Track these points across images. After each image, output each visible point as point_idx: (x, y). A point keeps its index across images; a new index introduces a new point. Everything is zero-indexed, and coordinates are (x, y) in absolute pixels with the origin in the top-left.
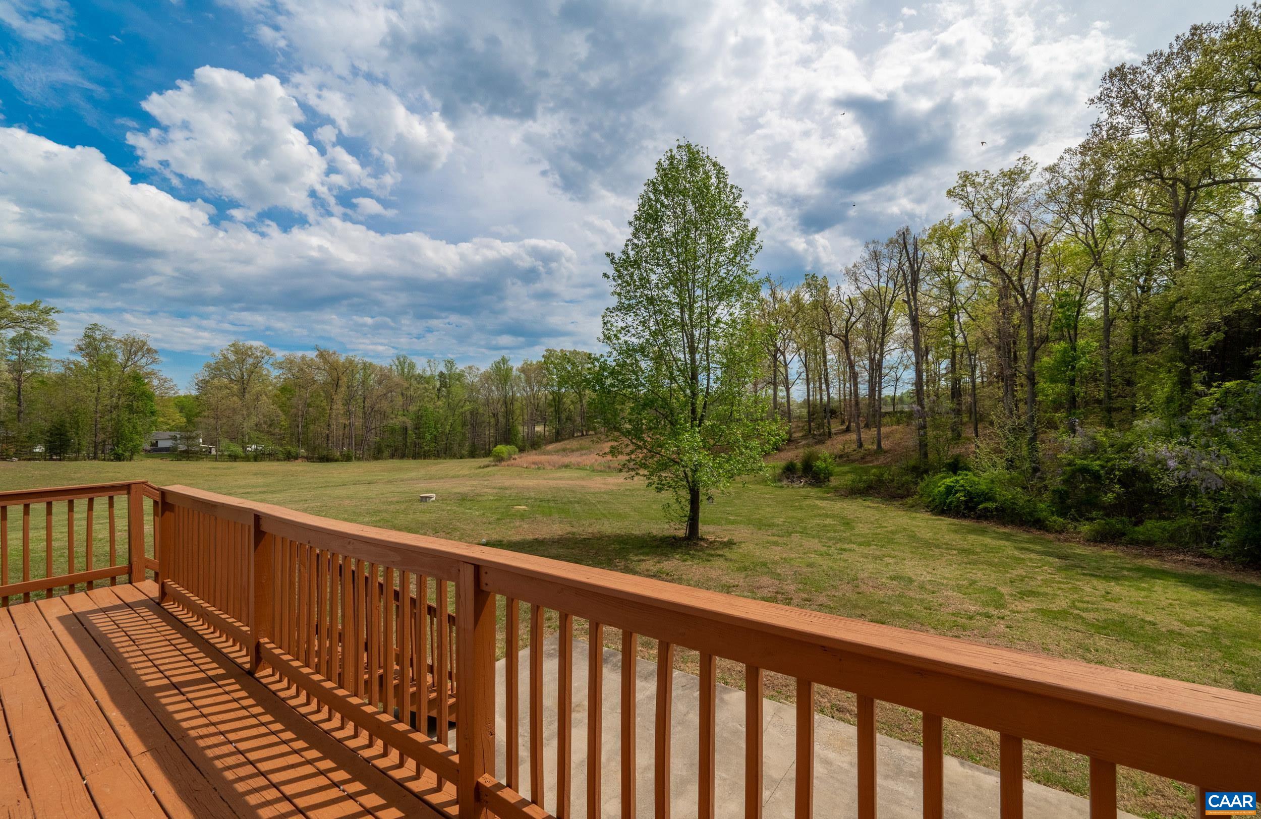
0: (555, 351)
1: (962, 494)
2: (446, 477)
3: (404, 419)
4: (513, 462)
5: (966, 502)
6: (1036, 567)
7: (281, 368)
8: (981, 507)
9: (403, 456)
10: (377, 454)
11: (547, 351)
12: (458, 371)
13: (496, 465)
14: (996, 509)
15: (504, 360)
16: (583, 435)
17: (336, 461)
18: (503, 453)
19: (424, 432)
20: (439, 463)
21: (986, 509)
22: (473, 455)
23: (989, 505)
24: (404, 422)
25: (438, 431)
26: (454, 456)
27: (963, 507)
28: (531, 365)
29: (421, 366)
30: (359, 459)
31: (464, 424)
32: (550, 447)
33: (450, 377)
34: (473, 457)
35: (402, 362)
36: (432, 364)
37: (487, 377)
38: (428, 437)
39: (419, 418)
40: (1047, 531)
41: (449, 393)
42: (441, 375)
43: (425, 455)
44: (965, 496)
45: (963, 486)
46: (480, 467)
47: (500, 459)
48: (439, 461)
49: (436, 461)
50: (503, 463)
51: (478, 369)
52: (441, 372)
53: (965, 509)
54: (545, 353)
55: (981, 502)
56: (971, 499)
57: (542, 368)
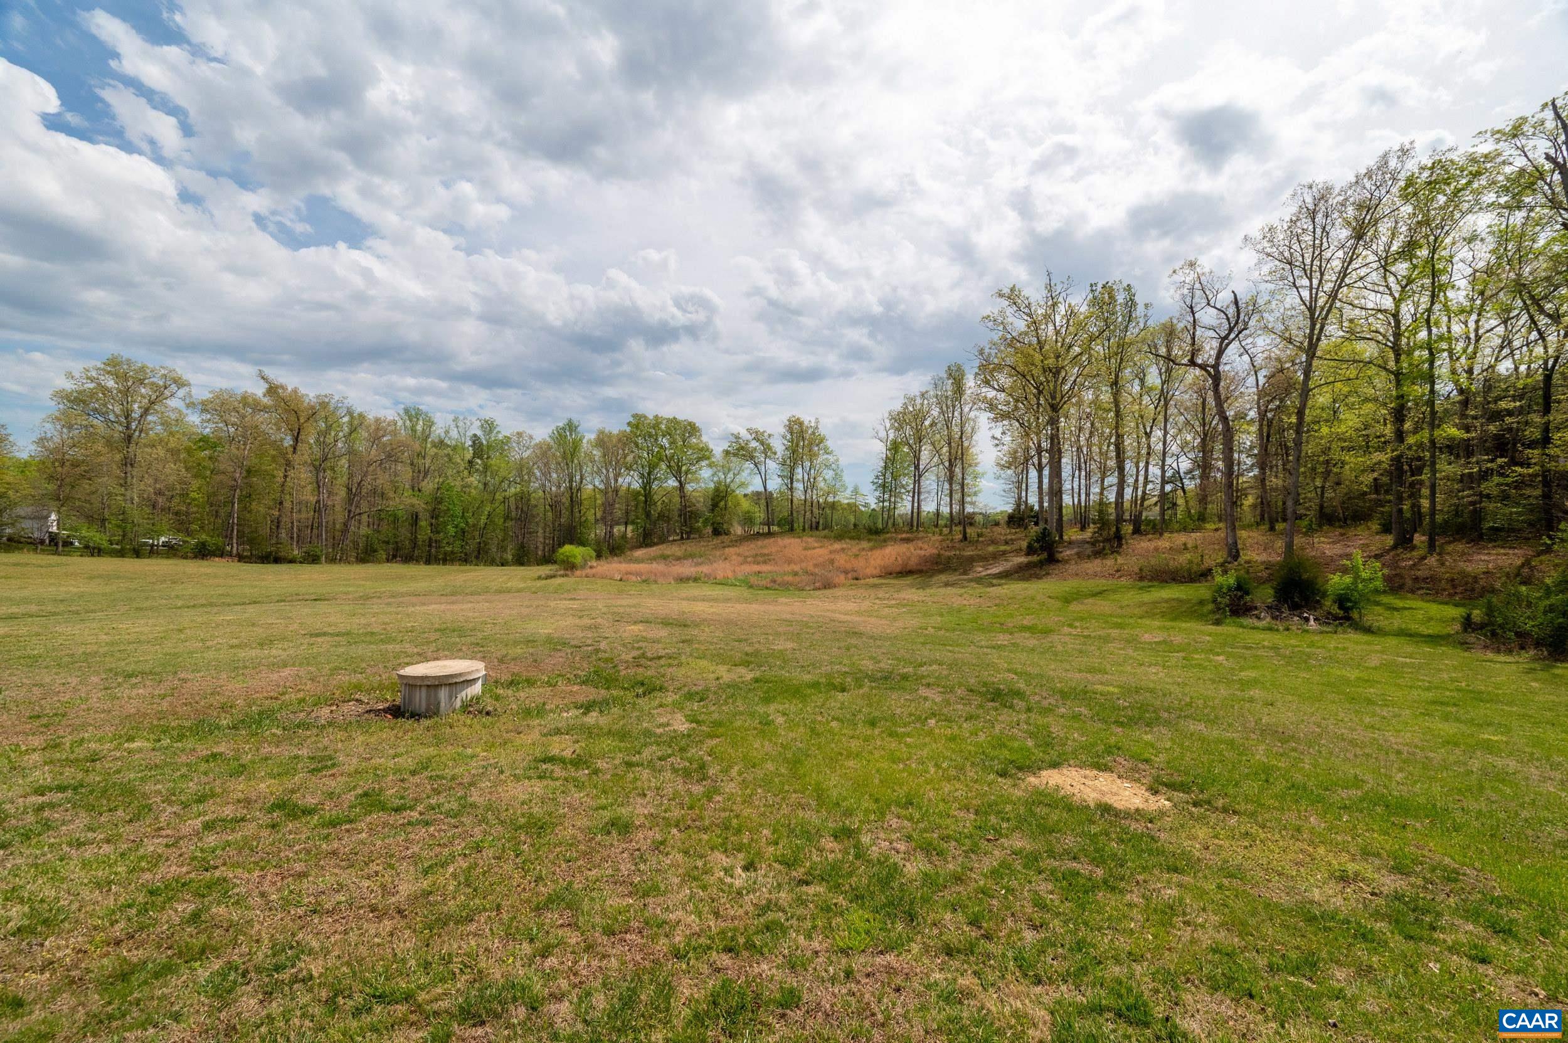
0: (645, 417)
2: (486, 590)
3: (415, 501)
4: (588, 571)
7: (203, 411)
9: (408, 559)
10: (366, 555)
11: (633, 416)
12: (500, 437)
13: (566, 575)
15: (571, 426)
16: (682, 538)
17: (292, 561)
18: (575, 557)
19: (445, 524)
20: (468, 571)
22: (521, 559)
24: (413, 506)
25: (467, 523)
26: (492, 562)
28: (610, 435)
29: (442, 425)
30: (332, 560)
31: (507, 517)
32: (639, 553)
33: (489, 447)
34: (522, 564)
35: (412, 414)
36: (461, 424)
37: (544, 451)
38: (451, 530)
39: (439, 501)
41: (486, 467)
42: (475, 438)
43: (446, 559)
46: (539, 578)
47: (570, 566)
48: (468, 567)
49: (463, 568)
50: (578, 573)
51: (531, 437)
52: (475, 435)
54: (631, 419)
57: (626, 440)
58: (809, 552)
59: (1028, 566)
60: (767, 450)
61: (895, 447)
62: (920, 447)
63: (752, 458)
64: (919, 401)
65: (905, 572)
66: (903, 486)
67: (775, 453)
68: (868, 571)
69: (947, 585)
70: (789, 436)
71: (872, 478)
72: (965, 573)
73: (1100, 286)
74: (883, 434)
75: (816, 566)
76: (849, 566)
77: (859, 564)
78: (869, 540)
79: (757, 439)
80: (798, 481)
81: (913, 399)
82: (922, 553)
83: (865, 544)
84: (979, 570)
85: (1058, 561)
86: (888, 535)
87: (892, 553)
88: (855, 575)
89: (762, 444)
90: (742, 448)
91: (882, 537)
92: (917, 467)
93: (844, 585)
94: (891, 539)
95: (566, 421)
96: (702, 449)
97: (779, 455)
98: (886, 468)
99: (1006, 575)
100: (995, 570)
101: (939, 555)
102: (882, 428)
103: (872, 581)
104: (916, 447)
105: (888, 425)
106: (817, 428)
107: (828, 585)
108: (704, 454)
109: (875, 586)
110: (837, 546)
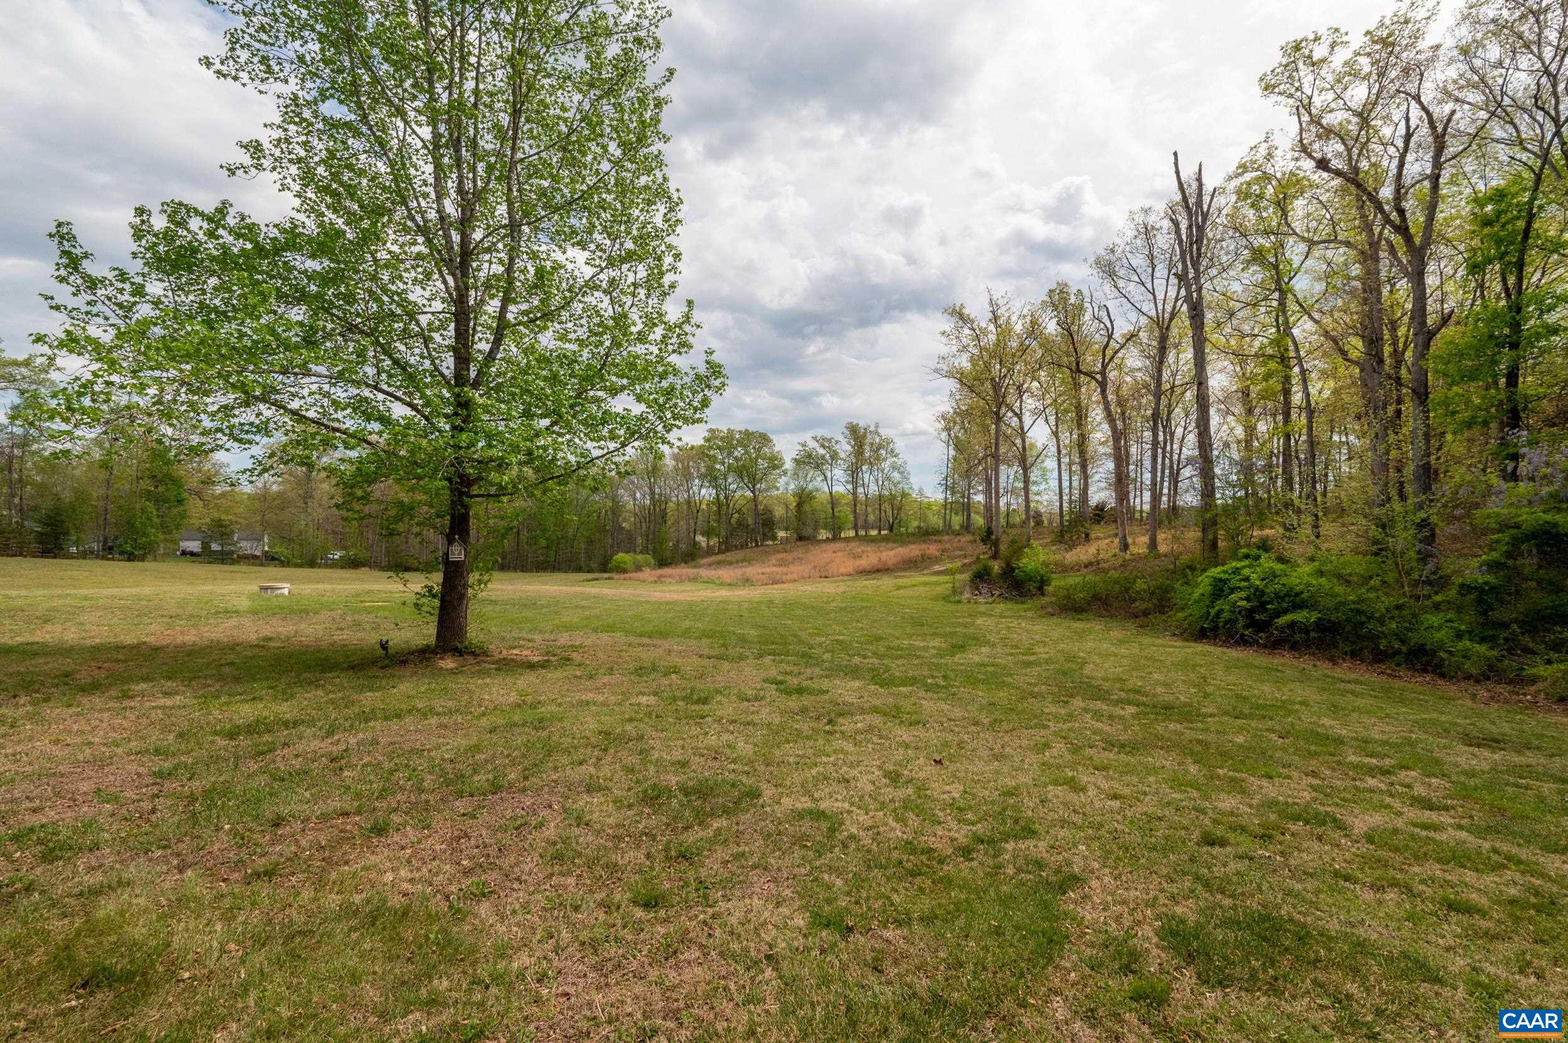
1: (1243, 594)
4: (645, 575)
5: (1251, 612)
6: (1372, 771)
8: (1283, 620)
13: (610, 579)
14: (1319, 625)
16: (757, 545)
18: (625, 563)
19: (538, 536)
21: (1292, 625)
23: (1299, 616)
25: (557, 536)
27: (1241, 622)
28: (690, 450)
38: (543, 543)
39: (531, 517)
40: (1442, 676)
44: (1248, 599)
45: (1247, 579)
47: (621, 571)
53: (1246, 627)
55: (1286, 611)
56: (1262, 606)
57: (701, 454)
79: (825, 447)
89: (830, 450)
90: (810, 456)
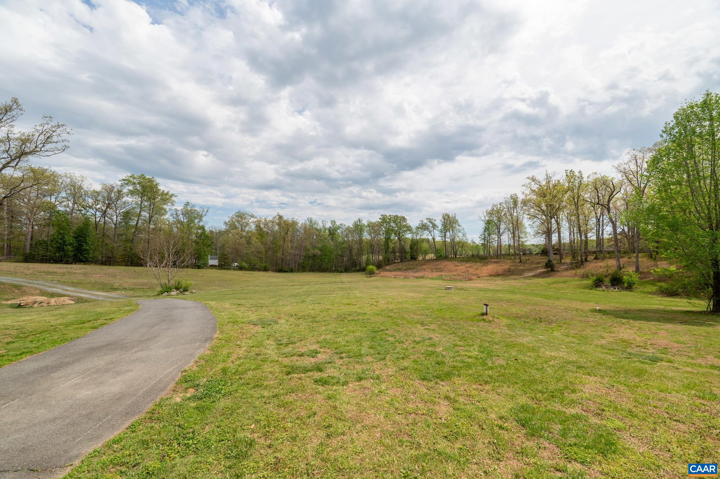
0: (386, 216)
3: (318, 251)
10: (303, 269)
11: (381, 215)
15: (360, 221)
16: (401, 261)
24: (317, 253)
28: (373, 223)
30: (296, 271)
33: (334, 230)
34: (347, 272)
35: (310, 220)
36: (324, 222)
37: (351, 230)
38: (326, 261)
41: (334, 238)
43: (324, 270)
47: (372, 273)
51: (345, 225)
52: (329, 226)
54: (381, 217)
57: (380, 225)
58: (458, 268)
59: (544, 273)
60: (434, 226)
61: (488, 222)
62: (500, 224)
63: (428, 229)
64: (499, 206)
65: (497, 275)
66: (493, 239)
67: (438, 227)
68: (483, 275)
69: (515, 279)
70: (443, 221)
71: (479, 235)
72: (521, 275)
73: (569, 171)
74: (483, 218)
75: (462, 273)
76: (475, 273)
77: (478, 272)
78: (480, 262)
79: (430, 222)
80: (447, 238)
81: (496, 205)
82: (503, 268)
83: (478, 264)
84: (527, 274)
85: (554, 271)
86: (488, 260)
87: (491, 268)
88: (478, 276)
89: (432, 224)
90: (424, 226)
91: (486, 261)
92: (499, 232)
93: (475, 280)
94: (489, 261)
95: (358, 219)
96: (408, 227)
97: (440, 228)
98: (485, 231)
99: (535, 276)
100: (531, 274)
101: (510, 269)
102: (483, 216)
103: (486, 278)
104: (498, 224)
105: (485, 215)
106: (455, 217)
107: (470, 280)
108: (409, 229)
109: (487, 280)
110: (468, 265)
